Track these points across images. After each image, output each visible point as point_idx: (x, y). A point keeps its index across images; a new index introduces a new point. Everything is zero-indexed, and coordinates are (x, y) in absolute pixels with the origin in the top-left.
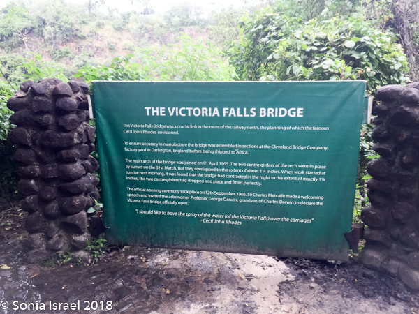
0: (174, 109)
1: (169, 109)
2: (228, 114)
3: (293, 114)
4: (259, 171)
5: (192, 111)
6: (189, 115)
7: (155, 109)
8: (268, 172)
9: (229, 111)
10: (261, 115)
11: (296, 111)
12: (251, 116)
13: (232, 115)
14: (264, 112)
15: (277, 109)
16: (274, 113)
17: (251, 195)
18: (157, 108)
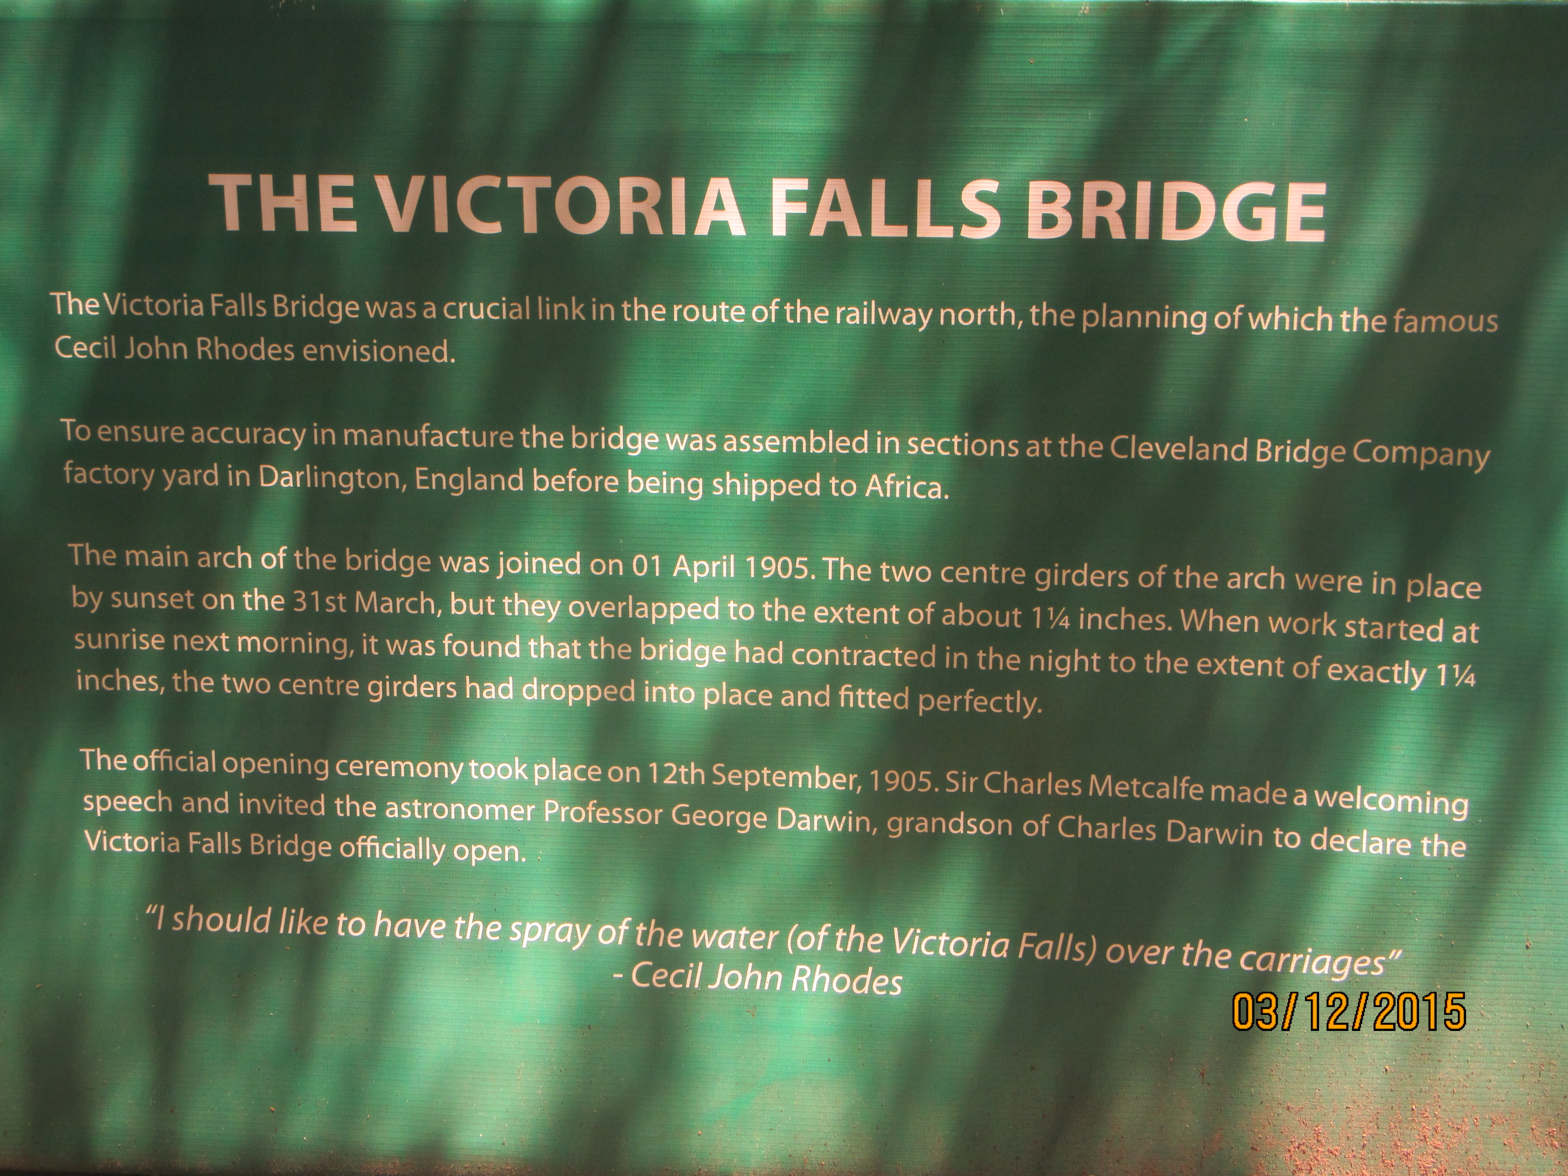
0: (416, 183)
1: (383, 185)
2: (808, 219)
3: (1256, 225)
4: (1027, 618)
5: (545, 199)
6: (530, 225)
7: (283, 188)
8: (1087, 620)
9: (812, 198)
10: (1035, 231)
11: (1278, 201)
12: (967, 232)
13: (835, 229)
14: (1057, 209)
15: (1144, 189)
16: (1128, 214)
17: (968, 784)
18: (300, 182)
